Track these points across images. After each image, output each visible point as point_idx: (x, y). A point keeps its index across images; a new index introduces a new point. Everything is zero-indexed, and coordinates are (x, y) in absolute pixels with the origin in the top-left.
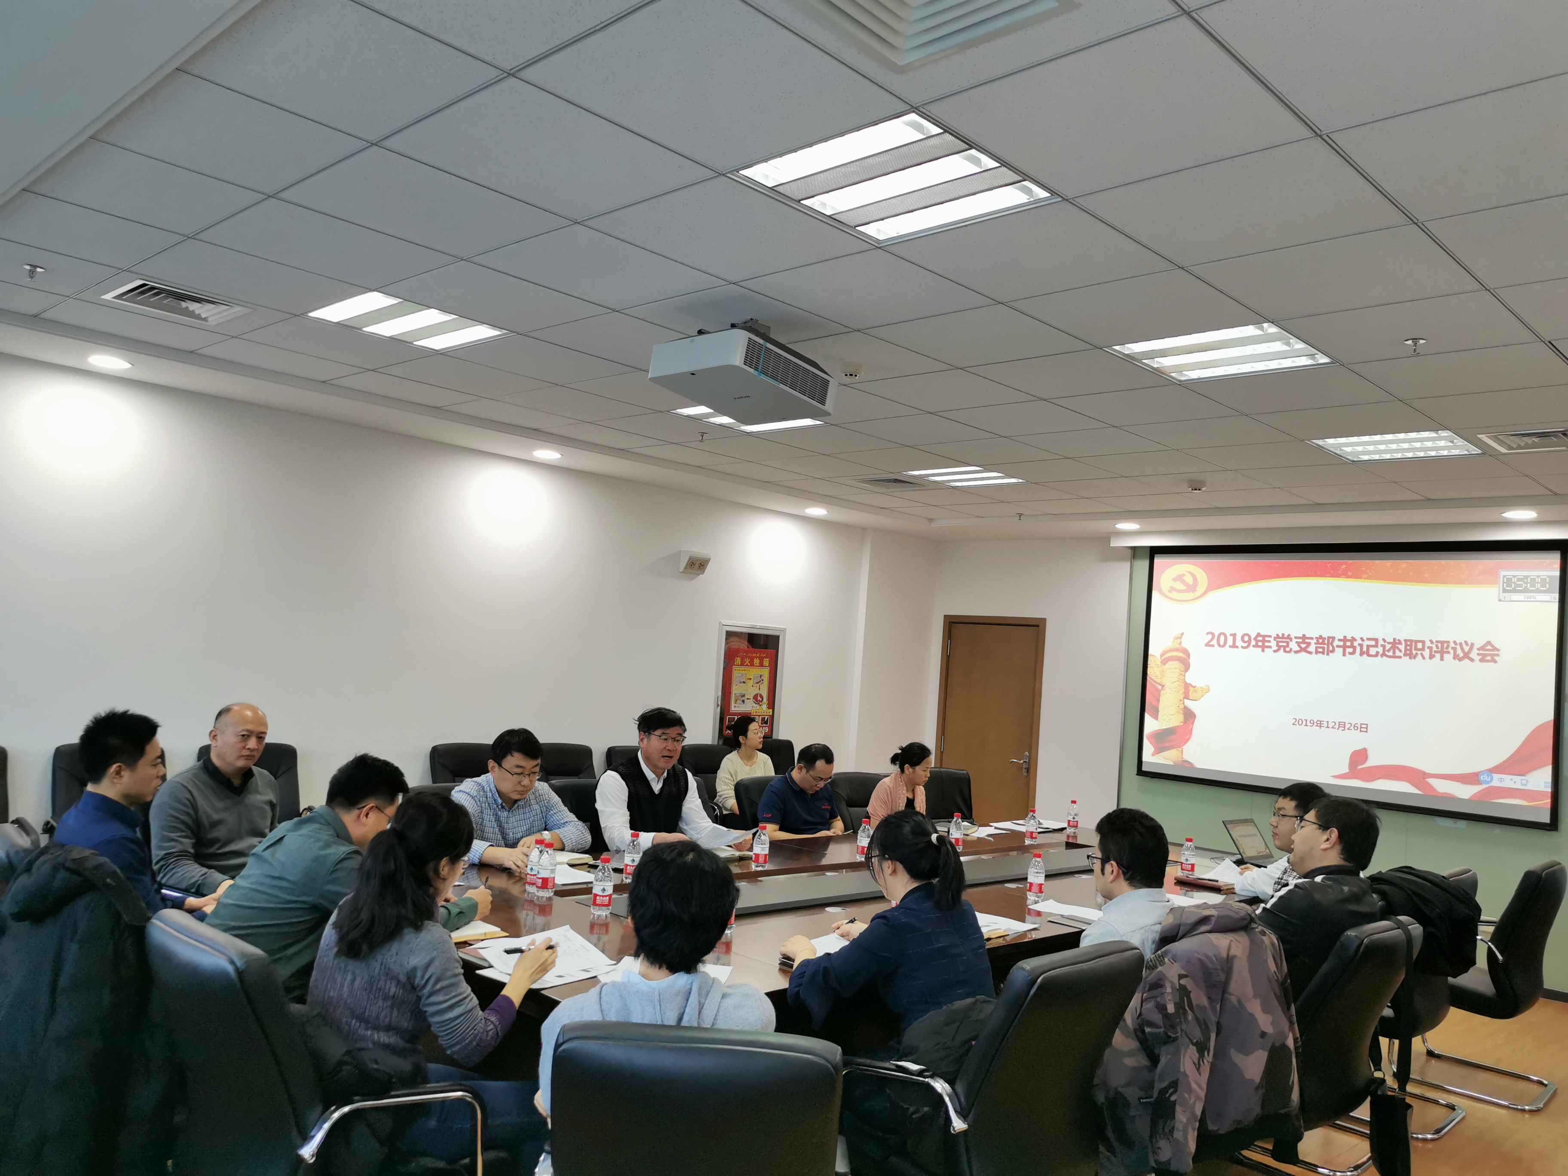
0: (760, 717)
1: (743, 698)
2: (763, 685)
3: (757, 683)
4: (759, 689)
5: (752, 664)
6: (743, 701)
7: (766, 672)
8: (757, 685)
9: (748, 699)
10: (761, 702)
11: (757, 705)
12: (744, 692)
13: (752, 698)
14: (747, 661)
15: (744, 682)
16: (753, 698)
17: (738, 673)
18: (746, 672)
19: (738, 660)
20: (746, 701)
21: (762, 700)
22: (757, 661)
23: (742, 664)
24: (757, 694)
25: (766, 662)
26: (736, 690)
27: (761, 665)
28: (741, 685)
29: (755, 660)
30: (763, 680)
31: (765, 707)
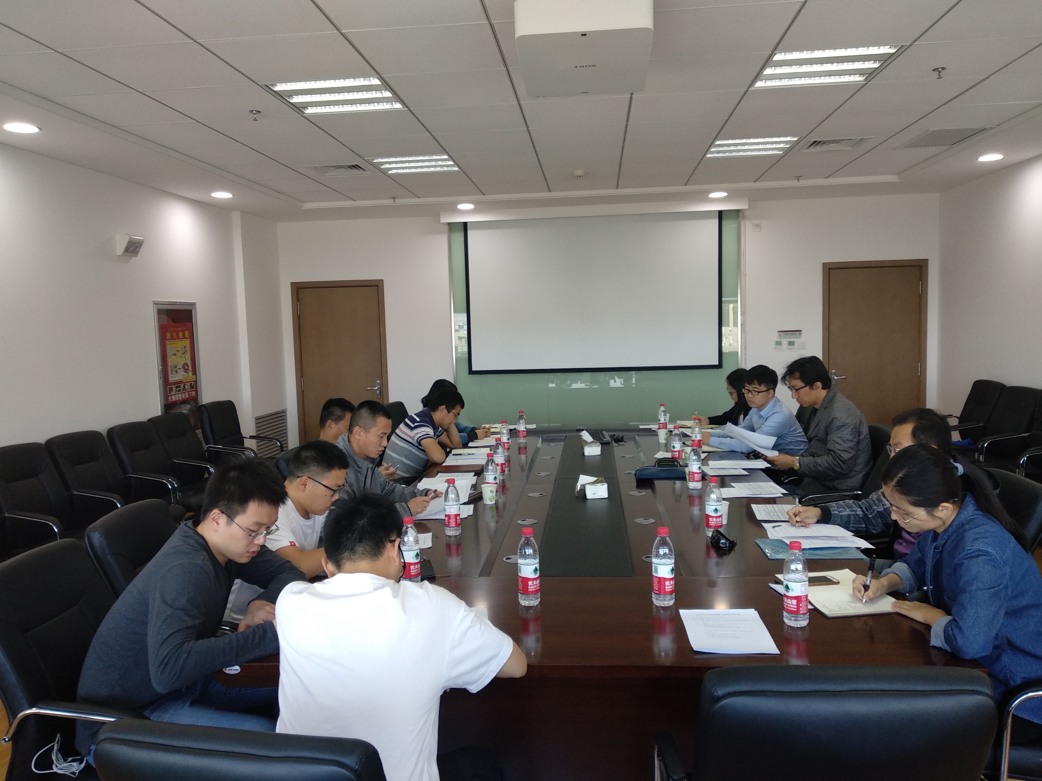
0: (189, 383)
1: (176, 369)
2: (188, 355)
3: (184, 353)
4: (185, 359)
5: (178, 338)
6: (176, 371)
7: (187, 343)
8: (182, 356)
9: (179, 369)
10: (188, 369)
11: (186, 374)
12: (175, 363)
13: (181, 368)
14: (175, 334)
15: (175, 354)
16: (183, 368)
17: (170, 347)
18: (175, 345)
19: (169, 335)
20: (178, 371)
21: (188, 368)
22: (181, 334)
23: (172, 338)
24: (184, 364)
25: (187, 335)
26: (171, 361)
27: (184, 338)
28: (174, 357)
29: (179, 333)
30: (186, 351)
31: (190, 374)
